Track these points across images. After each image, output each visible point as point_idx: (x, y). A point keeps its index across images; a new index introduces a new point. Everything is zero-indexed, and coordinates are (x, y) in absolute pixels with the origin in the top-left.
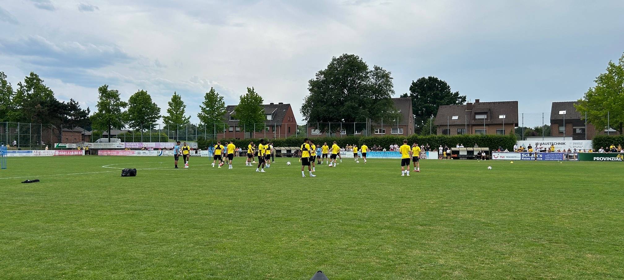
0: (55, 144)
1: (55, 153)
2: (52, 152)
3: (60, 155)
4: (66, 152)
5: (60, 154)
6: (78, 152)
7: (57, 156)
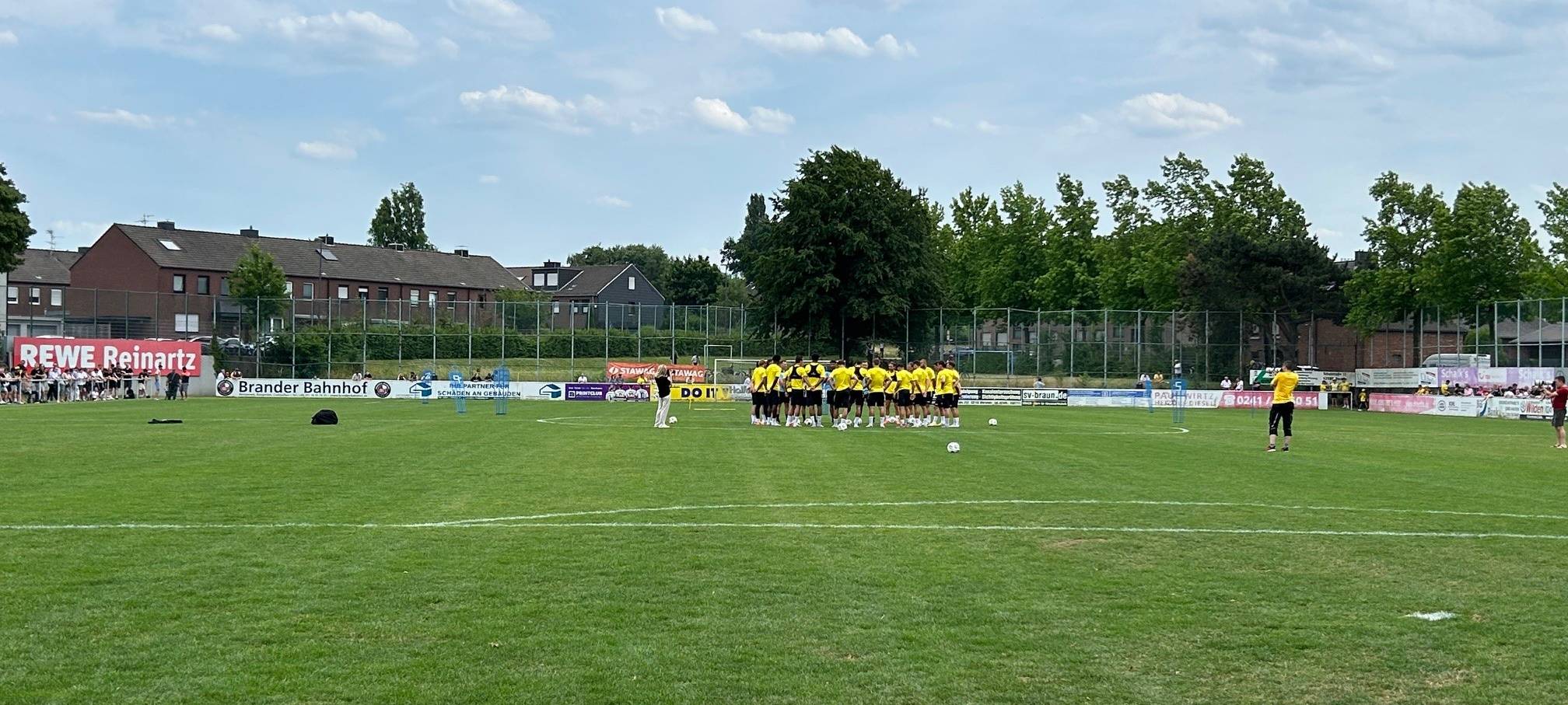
0: (1252, 372)
1: (1223, 399)
2: (1214, 397)
3: (1237, 407)
4: (1260, 398)
5: (1239, 403)
6: (1304, 400)
7: (1230, 408)
